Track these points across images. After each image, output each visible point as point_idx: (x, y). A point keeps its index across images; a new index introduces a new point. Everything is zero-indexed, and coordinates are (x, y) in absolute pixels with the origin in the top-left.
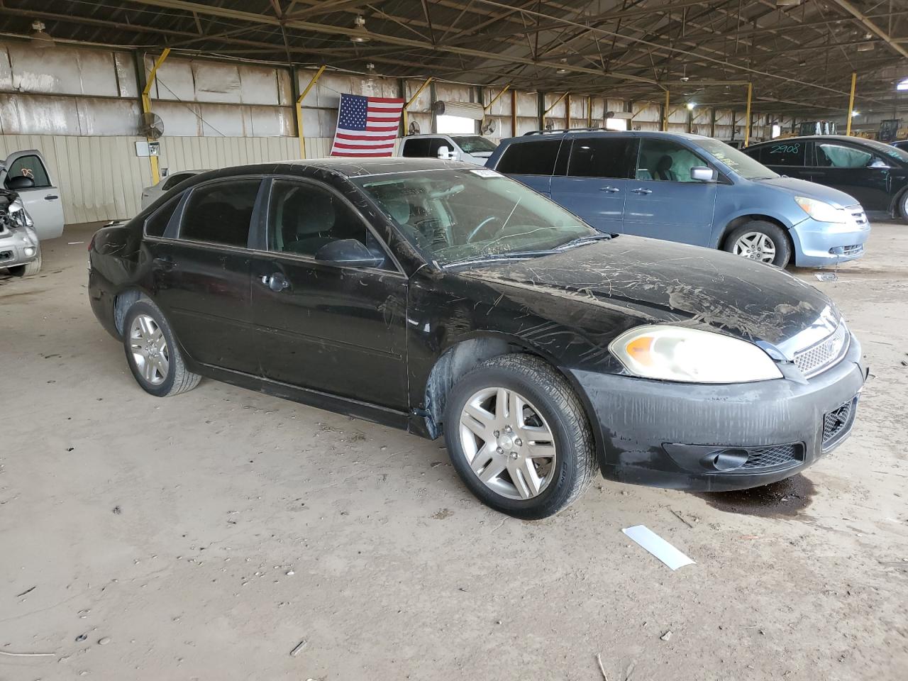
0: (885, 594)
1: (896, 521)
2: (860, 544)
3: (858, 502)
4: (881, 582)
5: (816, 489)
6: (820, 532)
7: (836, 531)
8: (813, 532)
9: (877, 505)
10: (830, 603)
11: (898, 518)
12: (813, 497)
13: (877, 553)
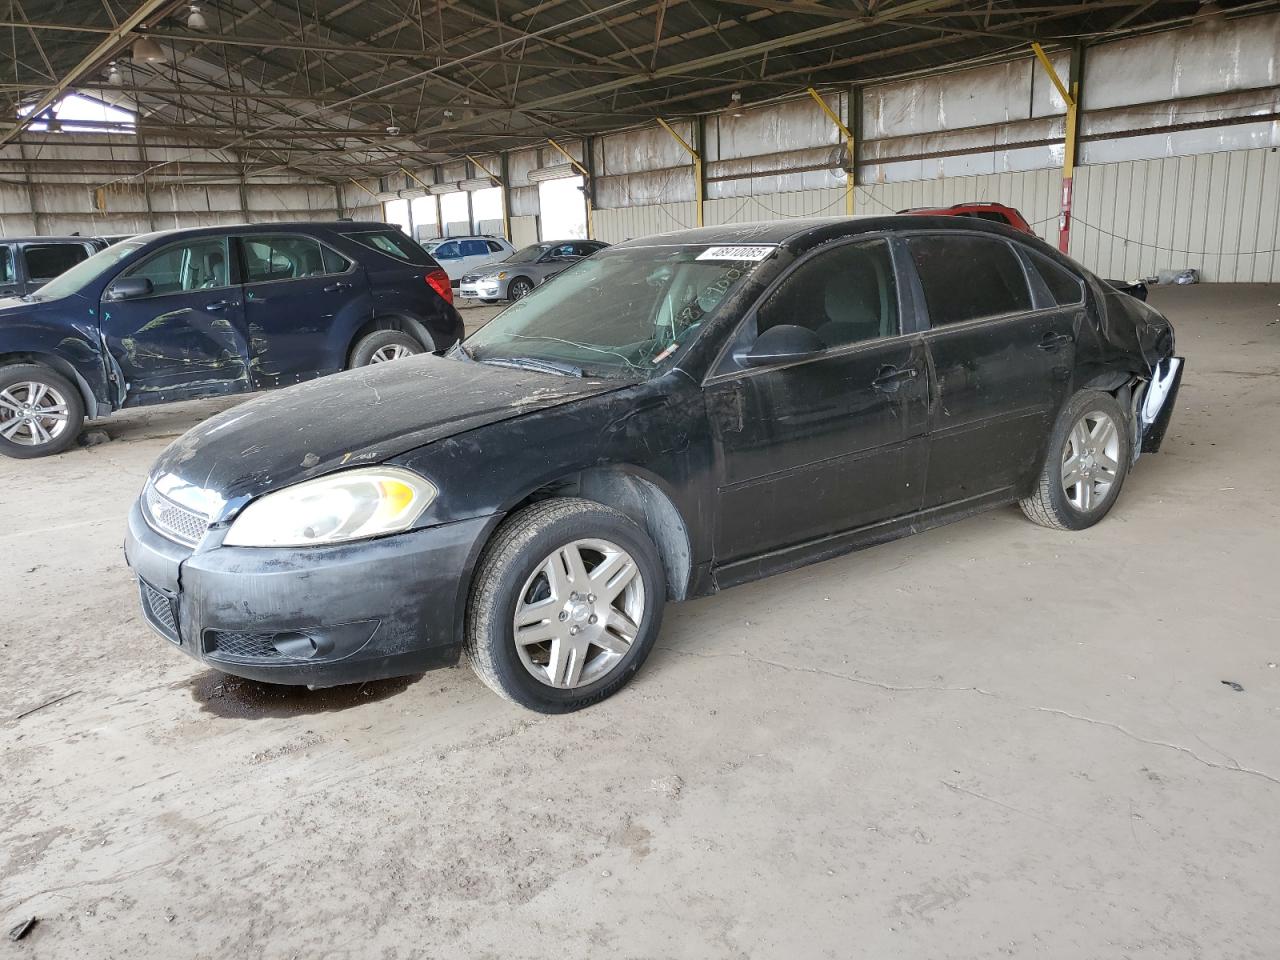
0: (59, 676)
1: (95, 730)
2: (109, 695)
3: (153, 726)
4: (68, 682)
5: (207, 715)
6: (155, 684)
7: (142, 691)
8: (160, 681)
9: (130, 735)
10: (93, 653)
11: (96, 734)
12: (200, 705)
13: (90, 697)
